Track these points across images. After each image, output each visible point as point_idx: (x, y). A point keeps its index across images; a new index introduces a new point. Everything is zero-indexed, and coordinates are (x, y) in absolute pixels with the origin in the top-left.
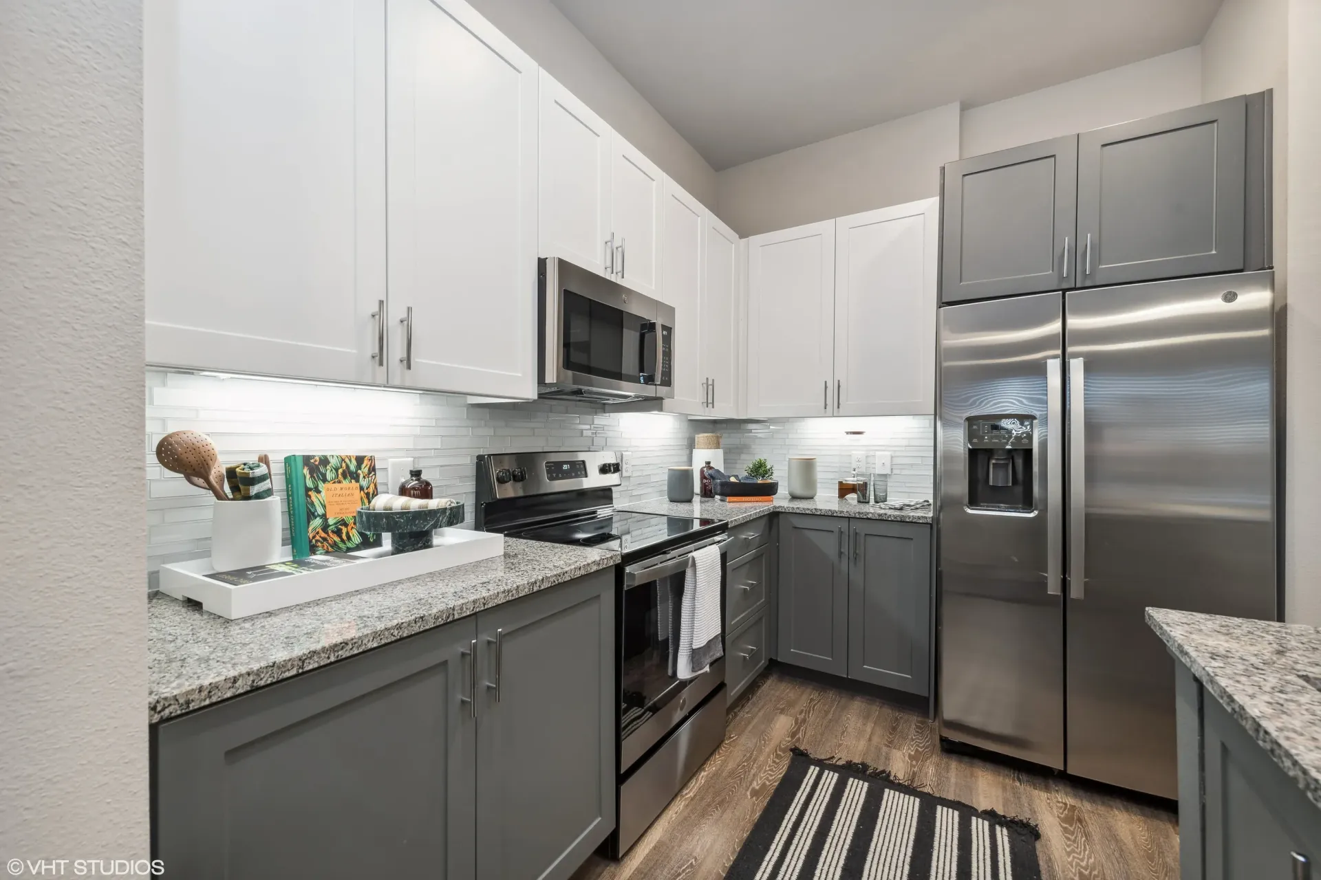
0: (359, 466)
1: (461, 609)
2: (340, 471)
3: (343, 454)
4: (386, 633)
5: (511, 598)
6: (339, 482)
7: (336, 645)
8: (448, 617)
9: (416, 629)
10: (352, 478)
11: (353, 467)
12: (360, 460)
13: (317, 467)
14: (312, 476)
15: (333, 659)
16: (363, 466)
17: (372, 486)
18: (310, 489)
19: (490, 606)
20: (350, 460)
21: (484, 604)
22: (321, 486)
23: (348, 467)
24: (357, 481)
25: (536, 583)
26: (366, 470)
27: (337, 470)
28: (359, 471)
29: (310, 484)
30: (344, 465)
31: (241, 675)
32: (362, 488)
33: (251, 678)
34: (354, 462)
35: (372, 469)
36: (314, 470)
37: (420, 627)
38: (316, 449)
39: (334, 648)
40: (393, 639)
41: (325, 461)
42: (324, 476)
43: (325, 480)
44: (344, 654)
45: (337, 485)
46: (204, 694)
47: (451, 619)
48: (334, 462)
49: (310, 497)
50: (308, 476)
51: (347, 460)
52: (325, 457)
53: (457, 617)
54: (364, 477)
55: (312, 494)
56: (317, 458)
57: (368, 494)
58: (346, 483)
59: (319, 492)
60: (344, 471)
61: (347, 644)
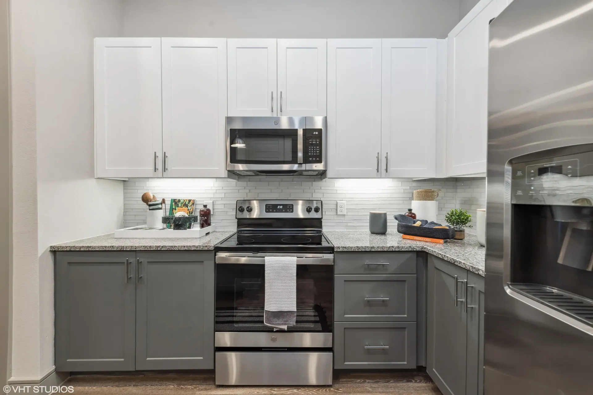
0: (189, 203)
1: (126, 247)
2: (183, 204)
3: (185, 199)
4: (102, 247)
5: (147, 249)
6: (182, 207)
7: (88, 246)
8: (122, 249)
9: (110, 249)
10: (186, 206)
11: (187, 203)
12: (190, 201)
13: (177, 202)
14: (175, 205)
15: (87, 250)
16: (190, 203)
17: (192, 209)
18: (173, 209)
19: (138, 249)
20: (187, 201)
21: (135, 249)
22: (177, 208)
23: (185, 203)
24: (187, 207)
25: (159, 247)
26: (191, 204)
27: (182, 204)
28: (189, 204)
29: (174, 207)
30: (184, 202)
31: (68, 246)
32: (188, 210)
33: (70, 248)
34: (188, 201)
35: (193, 204)
36: (176, 203)
37: (112, 249)
38: (177, 197)
39: (88, 247)
40: (103, 250)
41: (179, 201)
42: (178, 205)
43: (178, 207)
44: (90, 249)
45: (182, 208)
46: (61, 248)
47: (122, 250)
48: (182, 201)
49: (173, 211)
50: (174, 205)
51: (186, 201)
52: (180, 200)
53: (124, 249)
54: (190, 206)
55: (174, 210)
56: (177, 200)
57: (190, 212)
58: (184, 208)
59: (176, 210)
60: (184, 204)
61: (91, 247)
